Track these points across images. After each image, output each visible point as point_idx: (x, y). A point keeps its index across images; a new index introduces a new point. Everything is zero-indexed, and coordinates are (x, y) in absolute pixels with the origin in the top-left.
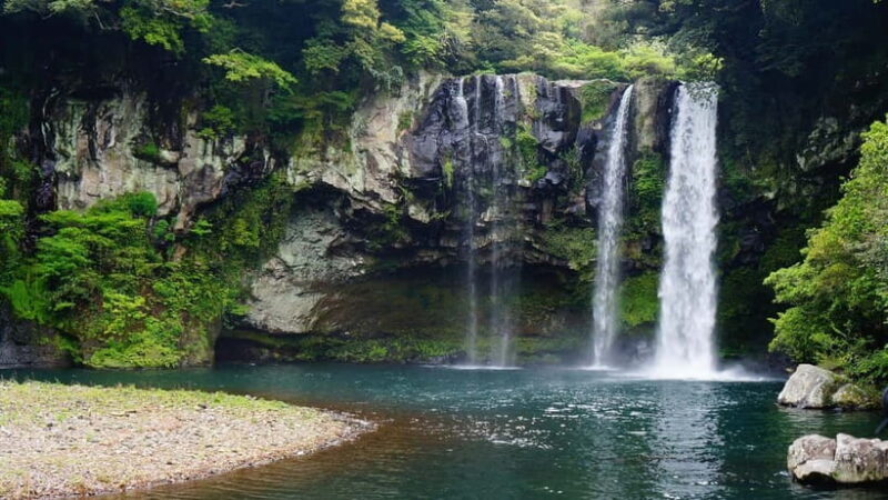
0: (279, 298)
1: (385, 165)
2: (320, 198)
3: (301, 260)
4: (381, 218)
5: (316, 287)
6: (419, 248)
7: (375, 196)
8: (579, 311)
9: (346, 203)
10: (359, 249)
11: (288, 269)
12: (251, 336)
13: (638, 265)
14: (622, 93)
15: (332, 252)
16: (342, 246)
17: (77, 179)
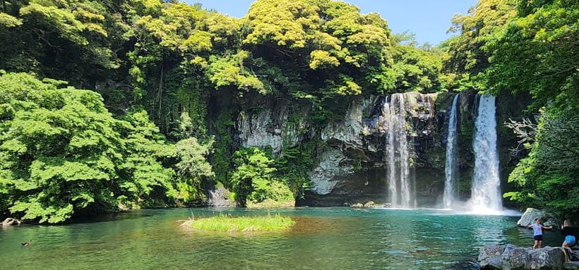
0: (321, 182)
1: (357, 131)
2: (334, 144)
3: (329, 167)
4: (357, 151)
5: (335, 178)
6: (375, 162)
7: (355, 143)
8: (441, 187)
9: (344, 146)
10: (351, 163)
11: (324, 171)
12: (313, 196)
13: (465, 167)
14: (454, 97)
15: (341, 164)
16: (345, 162)
17: (246, 140)
